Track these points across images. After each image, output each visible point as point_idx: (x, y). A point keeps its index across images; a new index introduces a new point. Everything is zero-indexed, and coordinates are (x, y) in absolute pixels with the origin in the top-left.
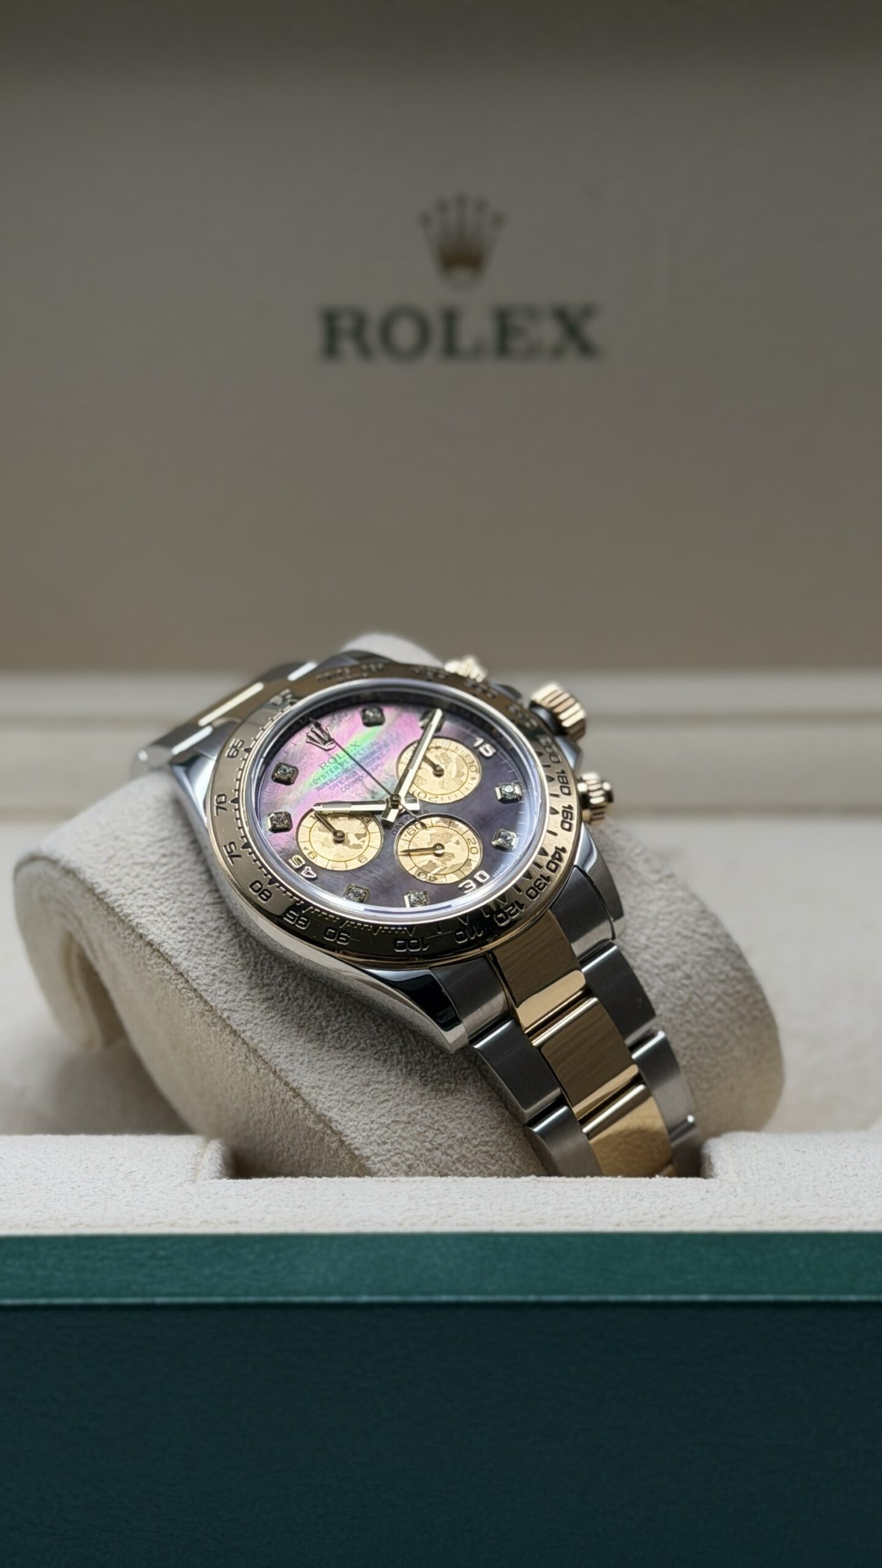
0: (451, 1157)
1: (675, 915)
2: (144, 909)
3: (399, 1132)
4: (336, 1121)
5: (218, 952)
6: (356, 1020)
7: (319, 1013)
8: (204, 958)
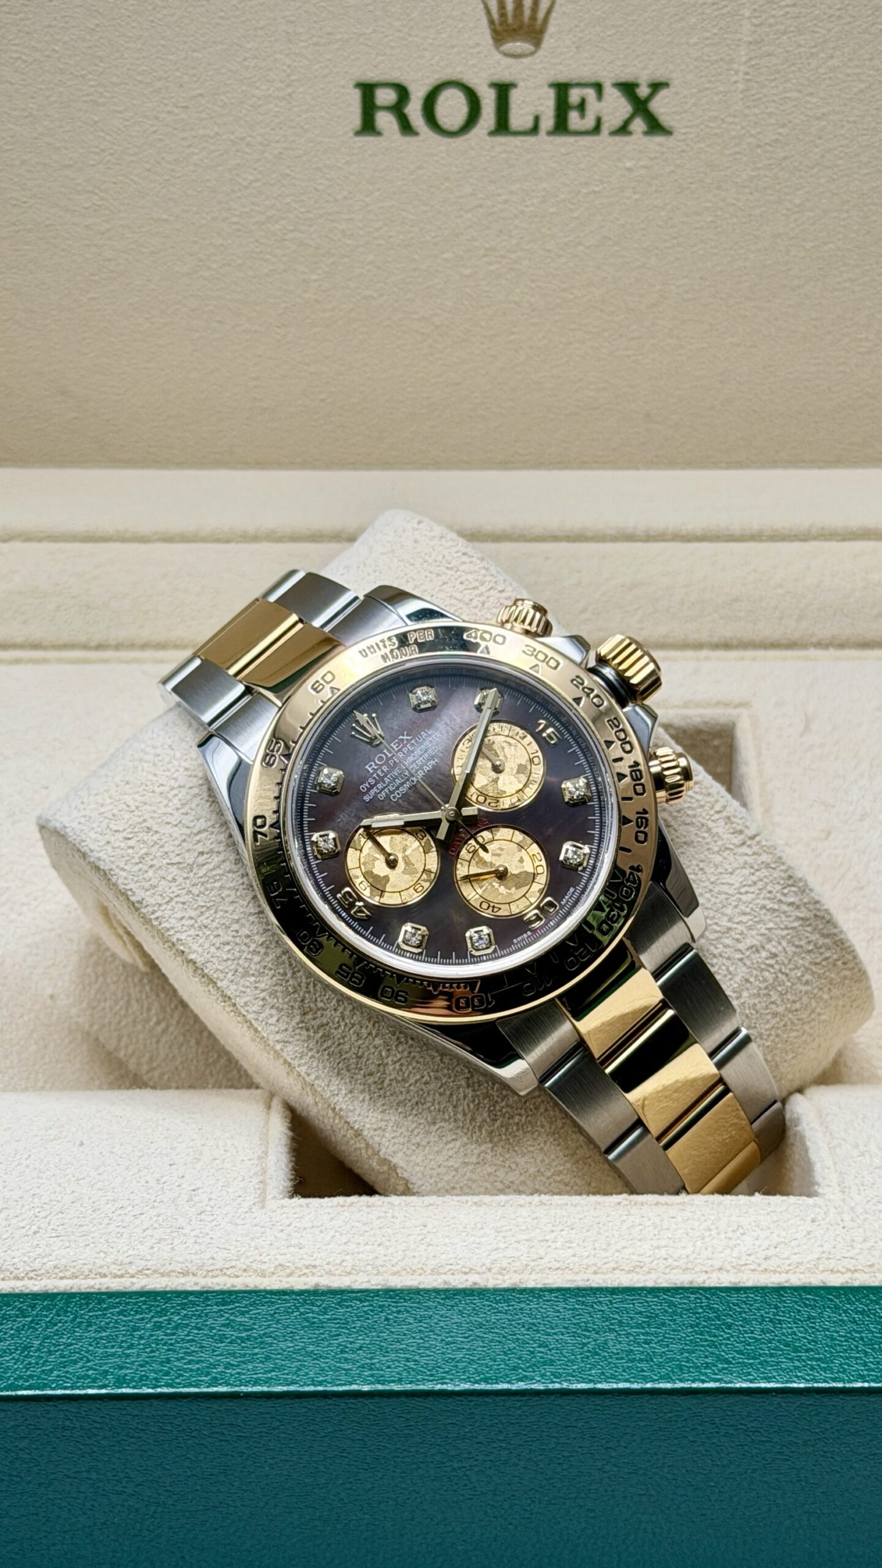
1: (760, 885)
2: (184, 922)
3: (468, 1175)
4: (401, 1168)
6: (418, 1049)
7: (378, 1041)
8: (253, 979)
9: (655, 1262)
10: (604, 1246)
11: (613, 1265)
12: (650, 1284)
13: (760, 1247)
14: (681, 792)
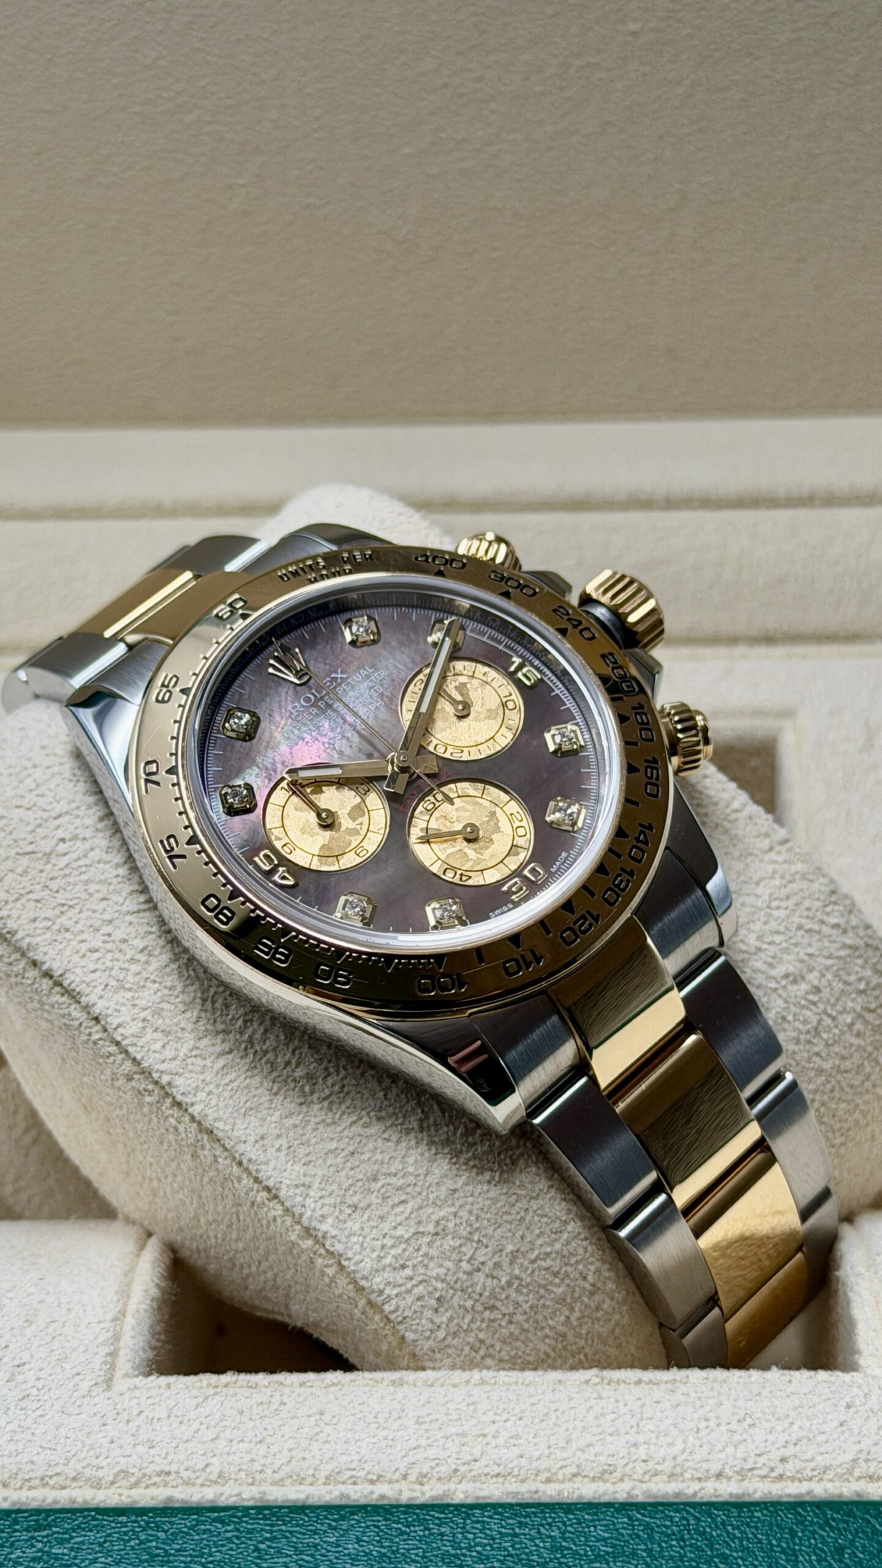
0: (499, 1280)
1: (794, 900)
2: (37, 924)
3: (424, 1249)
4: (334, 1237)
5: (148, 984)
6: (353, 1082)
7: (299, 1072)
8: (129, 995)
9: (631, 1465)
10: (562, 1444)
11: (574, 1470)
12: (621, 1497)
13: (773, 1444)
14: (698, 760)
